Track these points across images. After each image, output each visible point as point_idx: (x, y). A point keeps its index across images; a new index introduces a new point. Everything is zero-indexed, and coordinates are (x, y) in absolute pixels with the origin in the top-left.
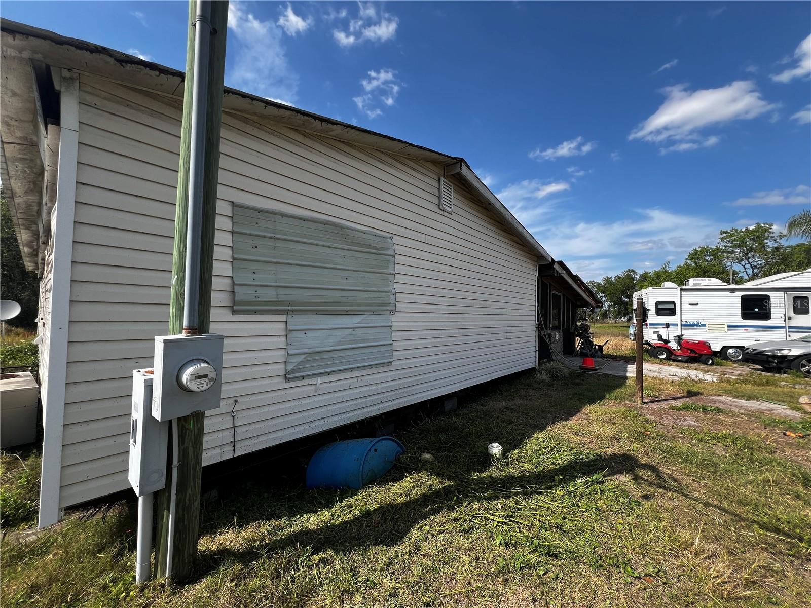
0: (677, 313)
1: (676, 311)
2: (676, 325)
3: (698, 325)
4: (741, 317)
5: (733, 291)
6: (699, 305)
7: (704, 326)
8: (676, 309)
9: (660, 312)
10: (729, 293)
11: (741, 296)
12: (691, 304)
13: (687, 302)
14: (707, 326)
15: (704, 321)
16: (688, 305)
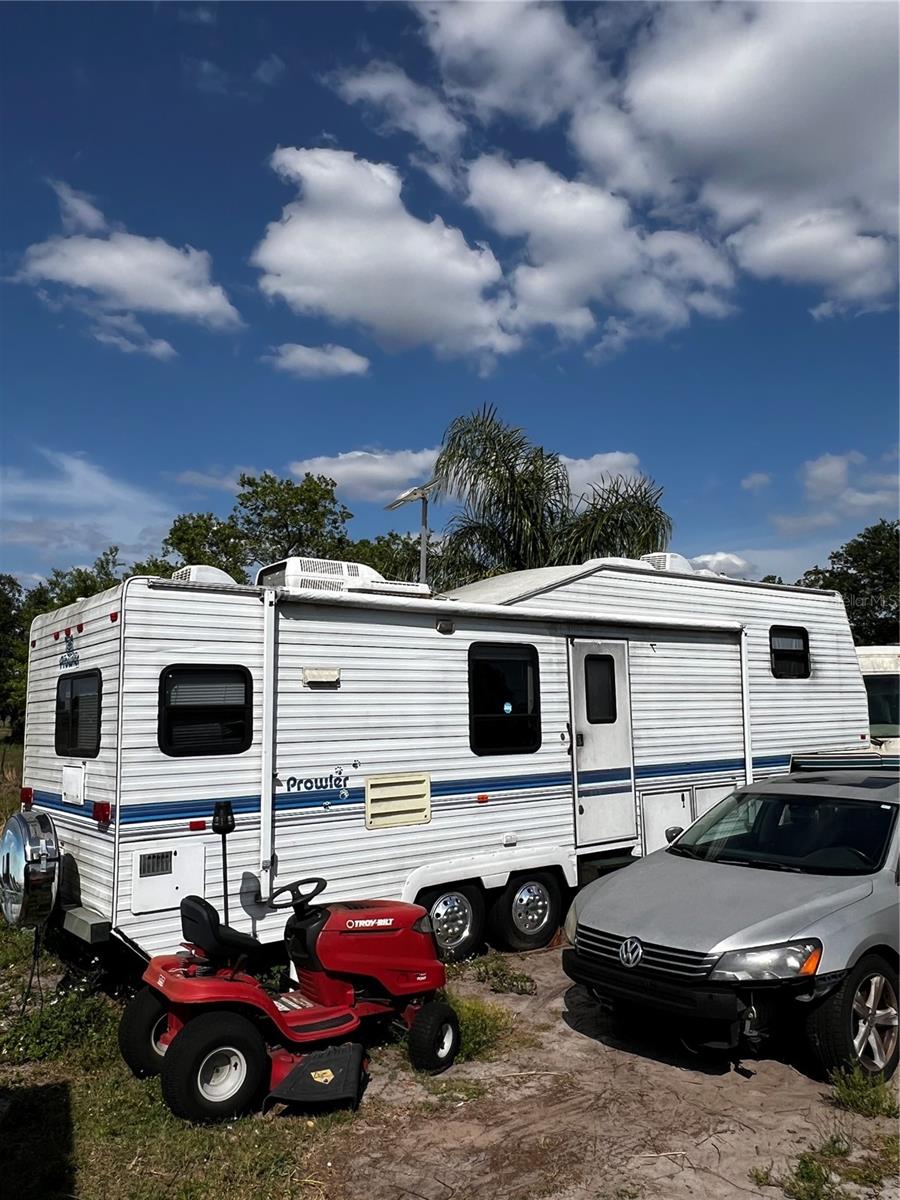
0: (256, 738)
1: (256, 725)
2: (253, 803)
3: (334, 798)
4: (467, 741)
5: (448, 621)
6: (343, 686)
7: (358, 795)
8: (256, 712)
9: (179, 731)
10: (434, 632)
11: (467, 645)
12: (314, 685)
13: (298, 674)
14: (371, 794)
15: (361, 769)
16: (299, 686)
